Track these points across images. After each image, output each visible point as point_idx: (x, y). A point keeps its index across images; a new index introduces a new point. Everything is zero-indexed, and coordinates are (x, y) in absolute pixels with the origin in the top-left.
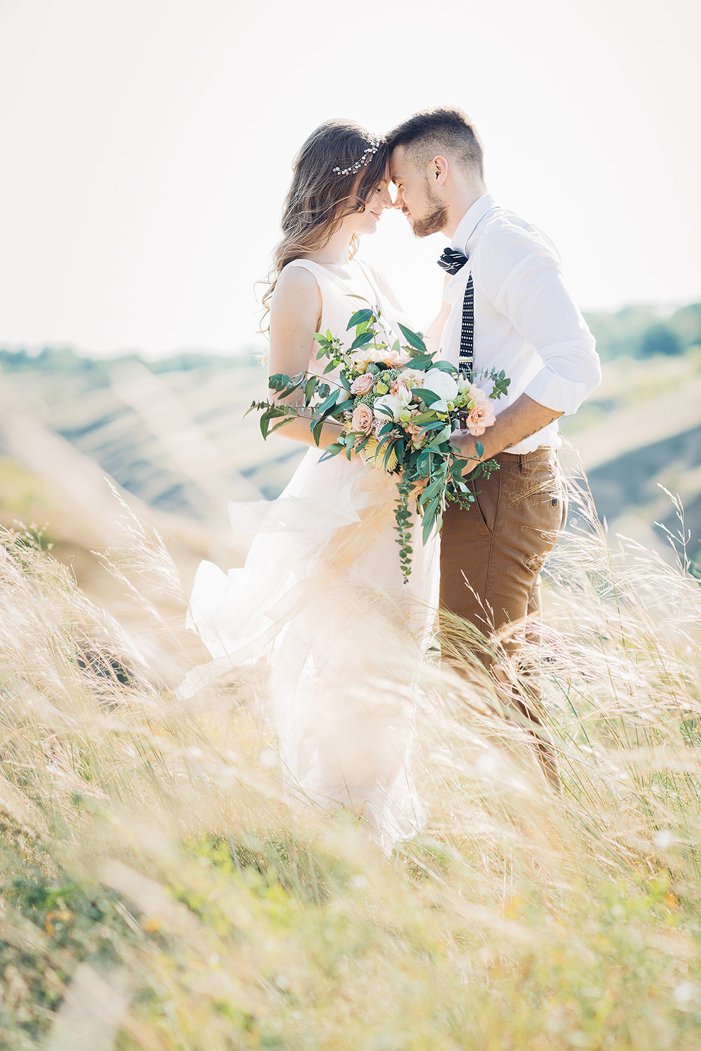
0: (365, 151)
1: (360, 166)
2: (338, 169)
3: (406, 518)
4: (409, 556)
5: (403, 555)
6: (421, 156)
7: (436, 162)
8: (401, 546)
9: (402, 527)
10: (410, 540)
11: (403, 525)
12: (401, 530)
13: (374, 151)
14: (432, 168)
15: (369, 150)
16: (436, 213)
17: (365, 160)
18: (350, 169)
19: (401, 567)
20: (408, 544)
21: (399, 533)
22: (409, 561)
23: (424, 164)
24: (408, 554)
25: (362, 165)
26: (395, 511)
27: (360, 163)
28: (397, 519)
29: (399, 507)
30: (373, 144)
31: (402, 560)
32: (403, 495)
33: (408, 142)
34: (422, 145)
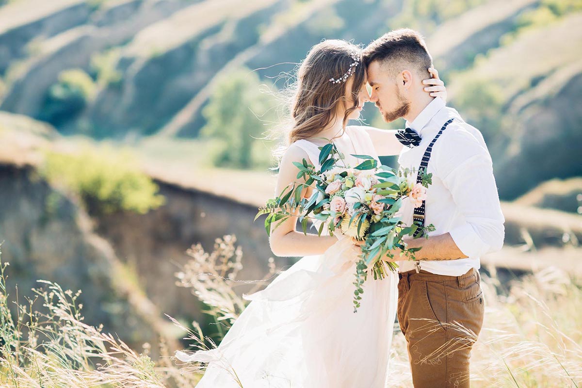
0: (351, 66)
1: (347, 76)
2: (333, 79)
3: (363, 269)
4: (360, 295)
5: (356, 293)
6: (392, 69)
7: (403, 74)
8: (356, 287)
9: (359, 275)
10: (363, 284)
11: (360, 273)
12: (358, 276)
13: (356, 64)
14: (400, 79)
15: (353, 65)
16: (403, 107)
17: (351, 72)
18: (341, 79)
19: (354, 302)
20: (361, 287)
21: (356, 278)
22: (359, 298)
23: (395, 75)
24: (359, 293)
25: (349, 75)
26: (357, 263)
27: (348, 74)
28: (357, 268)
29: (360, 261)
30: (355, 59)
31: (355, 296)
32: (364, 254)
33: (382, 60)
34: (393, 62)
